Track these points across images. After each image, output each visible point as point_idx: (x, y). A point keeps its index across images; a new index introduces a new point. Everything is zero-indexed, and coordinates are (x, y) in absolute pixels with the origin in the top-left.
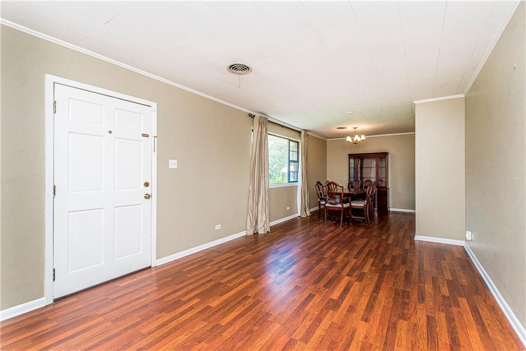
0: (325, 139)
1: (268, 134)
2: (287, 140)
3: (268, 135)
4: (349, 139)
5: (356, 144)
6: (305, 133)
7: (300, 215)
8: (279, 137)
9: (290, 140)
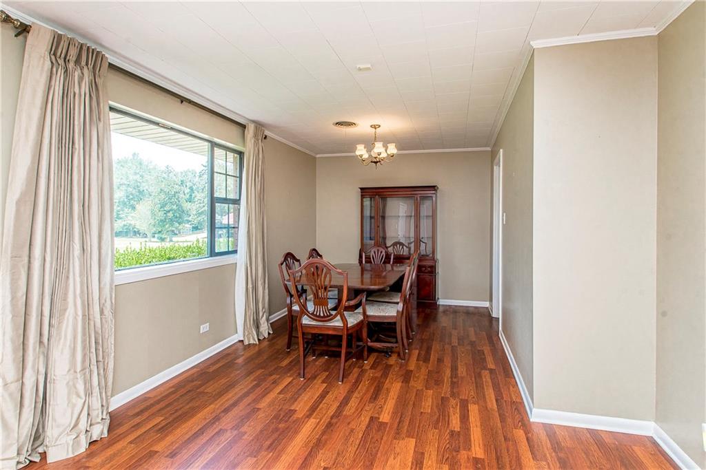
0: (313, 155)
1: (112, 109)
2: (206, 143)
3: (112, 115)
4: (361, 151)
5: (376, 163)
6: (256, 128)
7: (242, 339)
8: (172, 129)
9: (214, 145)
